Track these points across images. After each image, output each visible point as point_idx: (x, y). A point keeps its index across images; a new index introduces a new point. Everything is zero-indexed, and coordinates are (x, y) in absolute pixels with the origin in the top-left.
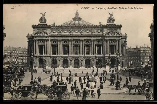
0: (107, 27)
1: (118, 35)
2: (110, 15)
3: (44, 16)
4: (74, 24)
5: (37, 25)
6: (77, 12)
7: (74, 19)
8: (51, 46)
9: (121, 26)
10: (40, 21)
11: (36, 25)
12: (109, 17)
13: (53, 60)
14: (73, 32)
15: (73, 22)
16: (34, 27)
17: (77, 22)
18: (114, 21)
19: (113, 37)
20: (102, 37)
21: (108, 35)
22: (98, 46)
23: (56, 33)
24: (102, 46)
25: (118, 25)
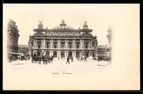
0: (83, 30)
1: (90, 36)
3: (41, 23)
4: (61, 29)
5: (37, 29)
6: (63, 20)
7: (61, 25)
8: (46, 43)
9: (92, 30)
10: (38, 26)
12: (84, 24)
13: (47, 52)
14: (60, 33)
15: (60, 27)
16: (35, 30)
17: (63, 27)
18: (88, 27)
19: (87, 37)
20: (80, 37)
21: (83, 36)
22: (77, 43)
23: (49, 34)
24: (80, 43)
25: (90, 30)
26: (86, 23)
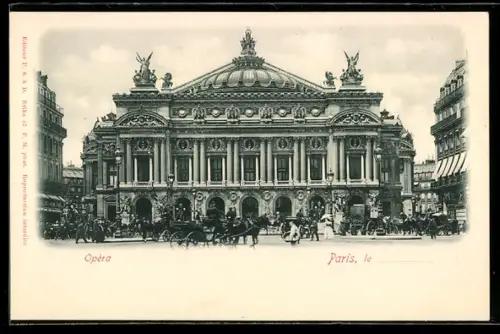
0: (340, 98)
1: (372, 123)
2: (349, 61)
3: (147, 64)
4: (240, 82)
5: (128, 92)
6: (248, 35)
7: (239, 64)
8: (173, 158)
9: (380, 95)
10: (135, 80)
11: (124, 95)
12: (346, 67)
14: (238, 113)
15: (236, 74)
16: (119, 100)
17: (249, 74)
18: (361, 79)
19: (357, 128)
20: (326, 129)
21: (341, 123)
22: (313, 157)
23: (188, 119)
24: (326, 156)
25: (372, 94)
26: (352, 63)
